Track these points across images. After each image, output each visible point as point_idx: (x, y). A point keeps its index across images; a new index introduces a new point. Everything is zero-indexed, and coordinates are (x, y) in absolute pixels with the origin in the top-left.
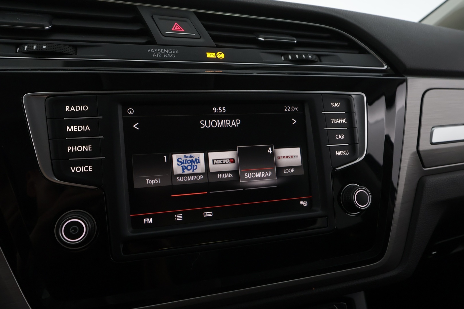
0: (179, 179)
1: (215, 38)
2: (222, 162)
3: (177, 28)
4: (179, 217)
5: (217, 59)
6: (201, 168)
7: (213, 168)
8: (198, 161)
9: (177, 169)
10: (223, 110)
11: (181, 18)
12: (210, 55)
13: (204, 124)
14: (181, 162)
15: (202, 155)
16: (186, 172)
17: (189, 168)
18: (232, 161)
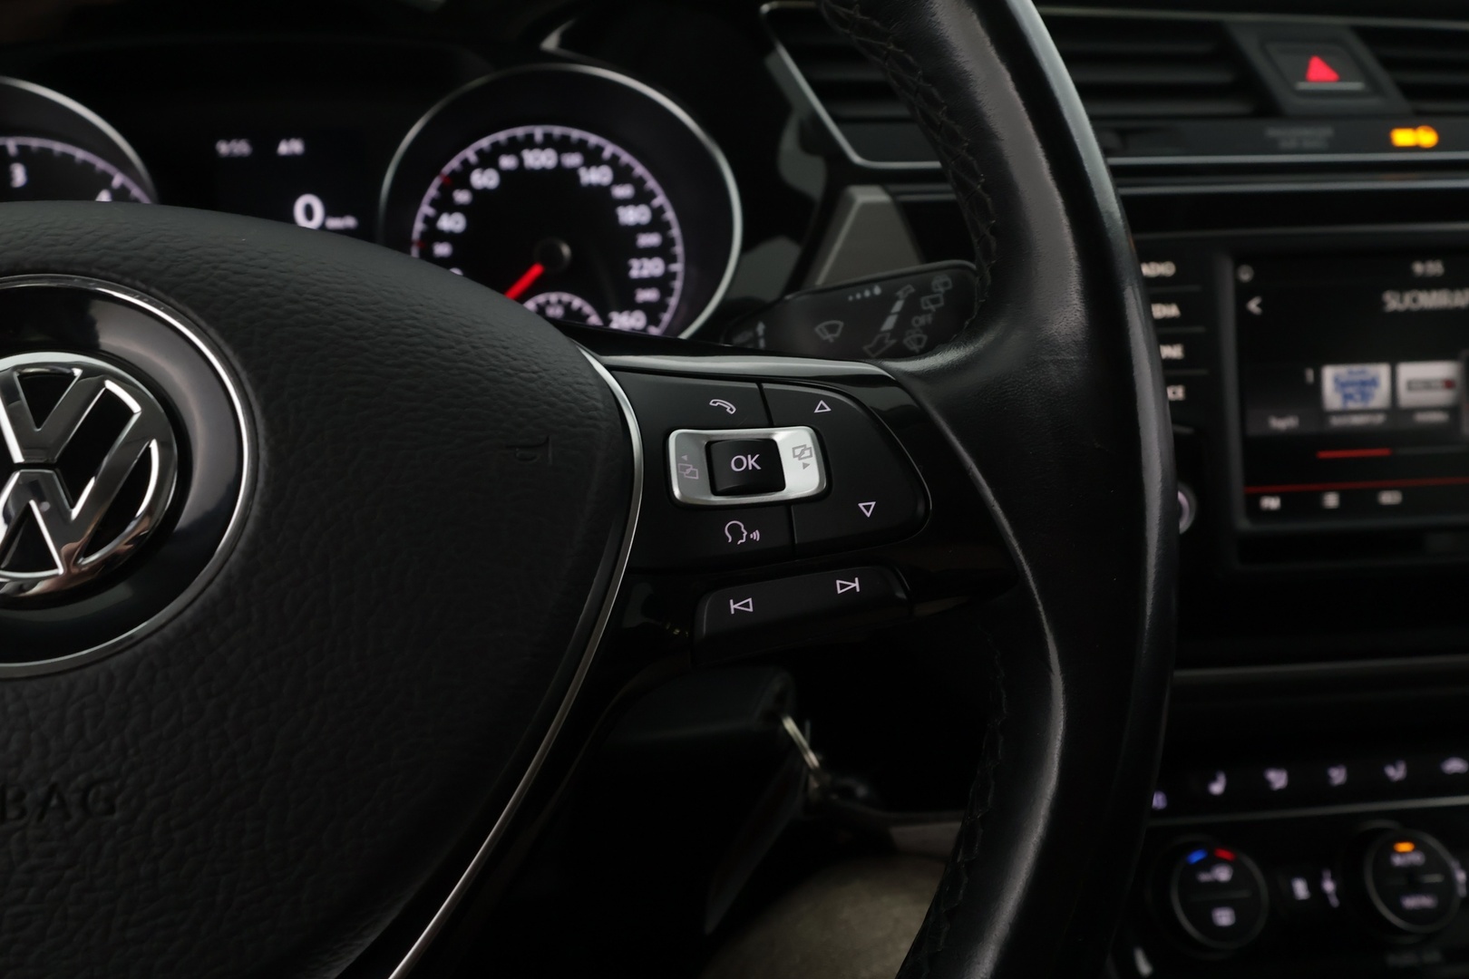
0: (1336, 422)
1: (1410, 91)
2: (1427, 385)
3: (1320, 75)
4: (1331, 500)
5: (1416, 148)
6: (1380, 397)
7: (1407, 398)
8: (1374, 382)
9: (1332, 397)
10: (1435, 268)
11: (1325, 45)
12: (1403, 137)
13: (1393, 302)
14: (1340, 384)
15: (1382, 371)
16: (1352, 405)
17: (1358, 397)
18: (1449, 384)
